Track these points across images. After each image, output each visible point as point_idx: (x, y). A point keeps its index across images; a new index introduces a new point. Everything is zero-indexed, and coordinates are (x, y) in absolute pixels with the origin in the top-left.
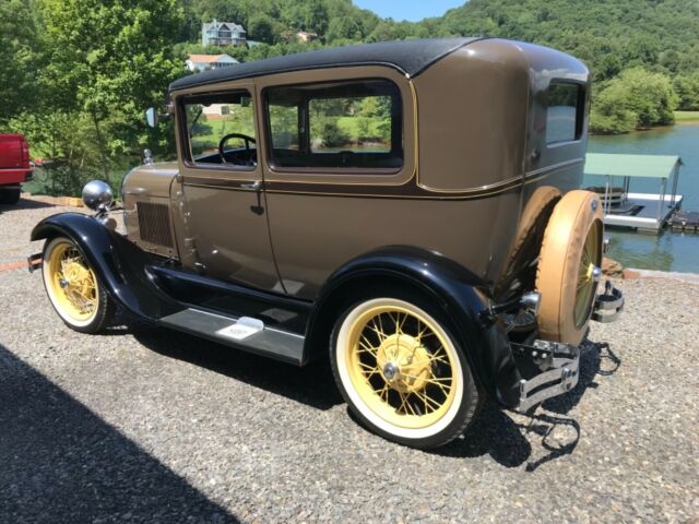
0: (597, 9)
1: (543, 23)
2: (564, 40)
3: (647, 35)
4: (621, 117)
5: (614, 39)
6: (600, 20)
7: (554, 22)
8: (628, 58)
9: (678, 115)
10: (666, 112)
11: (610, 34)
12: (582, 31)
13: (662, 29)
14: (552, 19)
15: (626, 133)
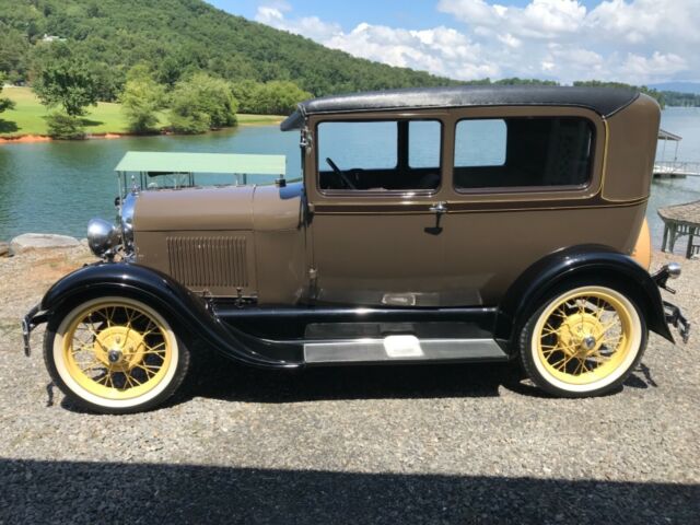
0: (147, 13)
1: (94, 19)
2: (119, 39)
3: (194, 43)
4: (197, 118)
5: (166, 43)
6: (151, 23)
7: (106, 20)
8: (184, 63)
9: (240, 117)
10: (229, 114)
11: (163, 38)
12: (135, 32)
13: (206, 38)
14: (103, 16)
15: (203, 133)
